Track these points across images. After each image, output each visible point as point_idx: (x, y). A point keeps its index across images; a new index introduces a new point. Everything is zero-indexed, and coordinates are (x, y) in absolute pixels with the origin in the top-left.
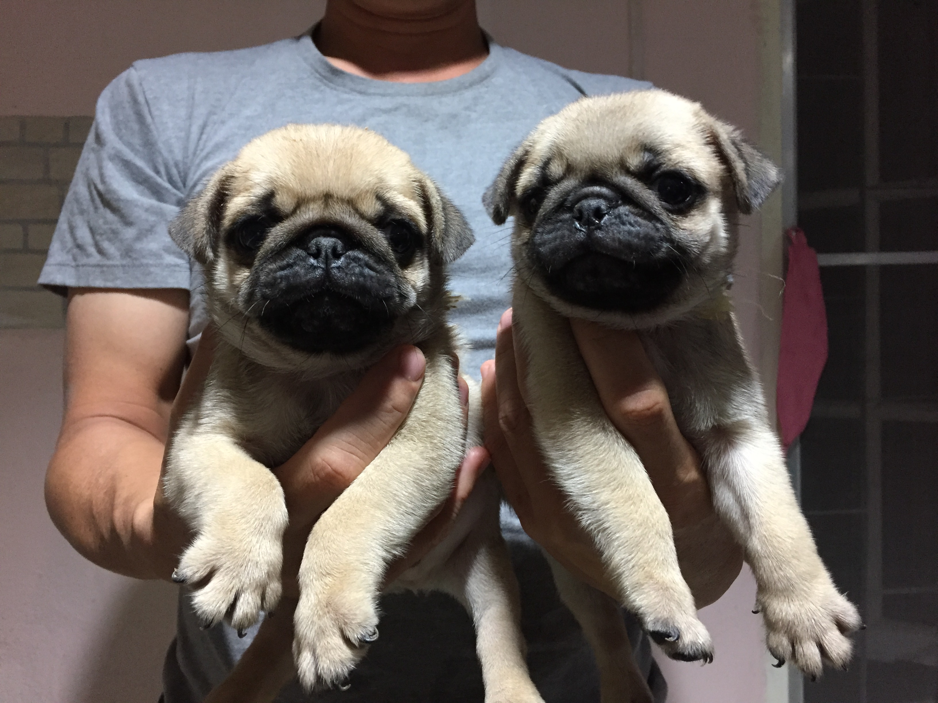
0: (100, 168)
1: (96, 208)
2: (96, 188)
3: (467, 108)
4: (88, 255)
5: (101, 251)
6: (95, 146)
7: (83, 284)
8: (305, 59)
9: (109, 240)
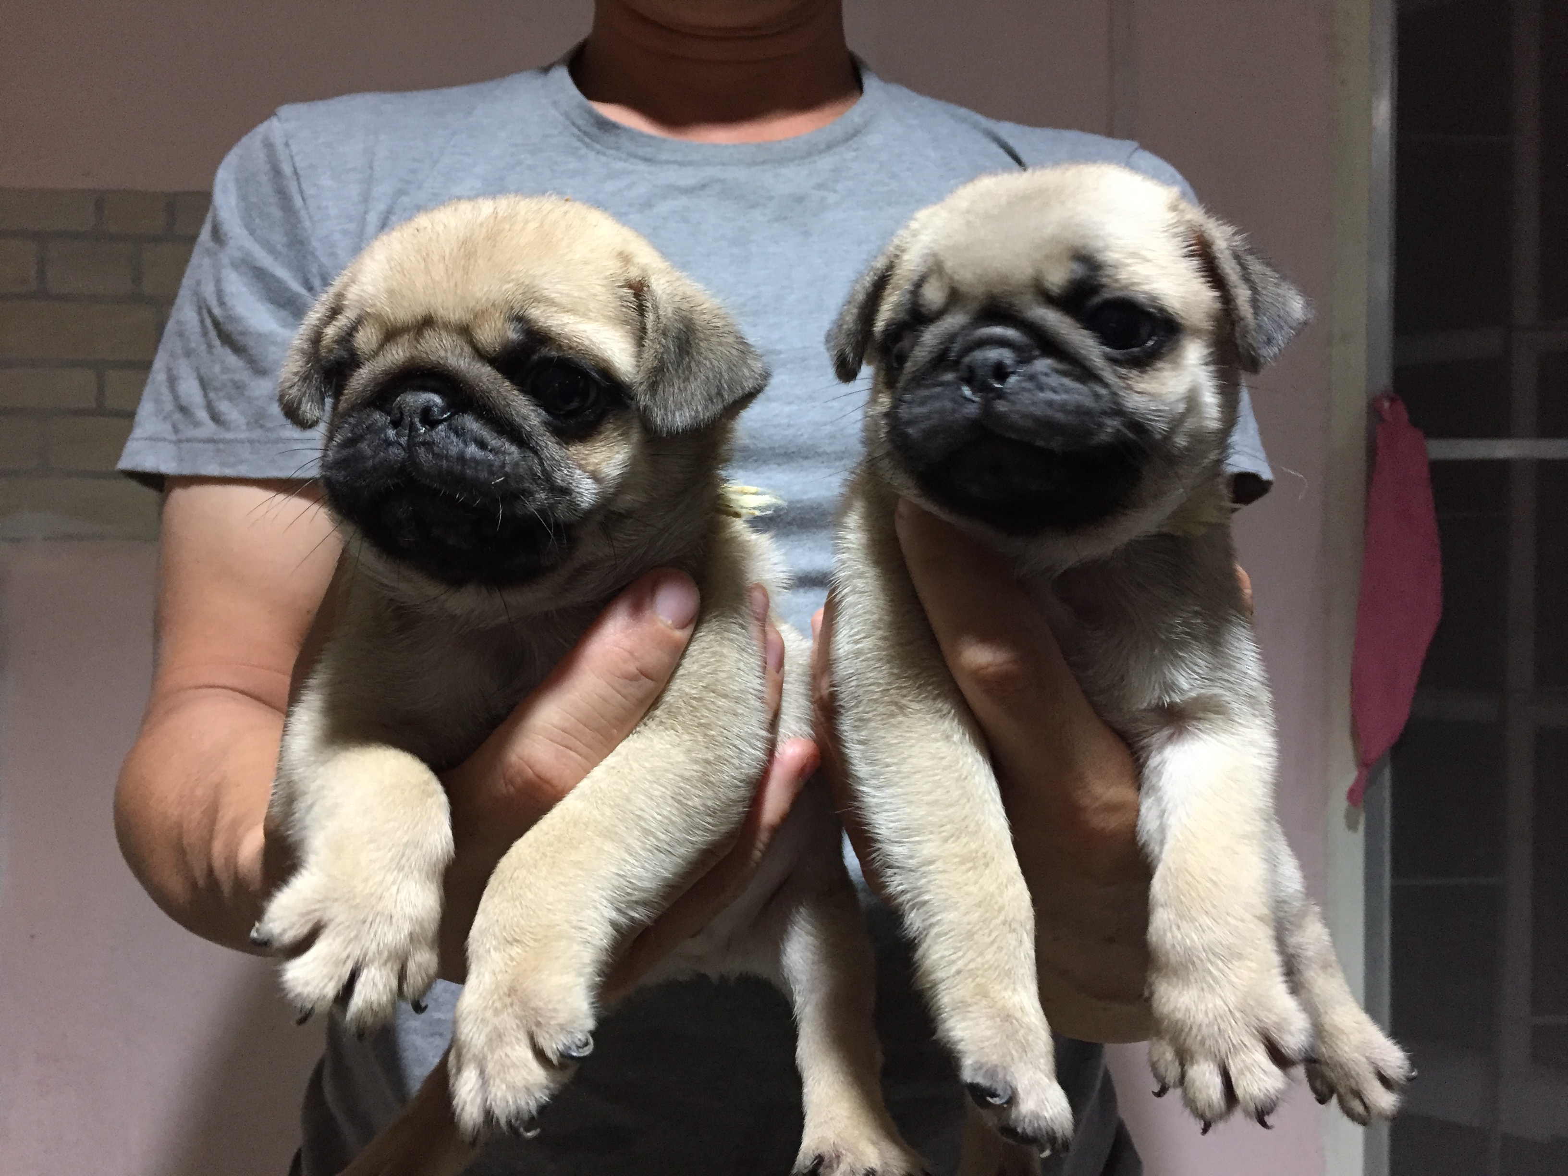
0: (218, 281)
1: (210, 346)
2: (210, 312)
3: (820, 186)
4: (197, 424)
5: (216, 417)
6: (211, 244)
7: (187, 470)
8: (555, 104)
9: (230, 399)
